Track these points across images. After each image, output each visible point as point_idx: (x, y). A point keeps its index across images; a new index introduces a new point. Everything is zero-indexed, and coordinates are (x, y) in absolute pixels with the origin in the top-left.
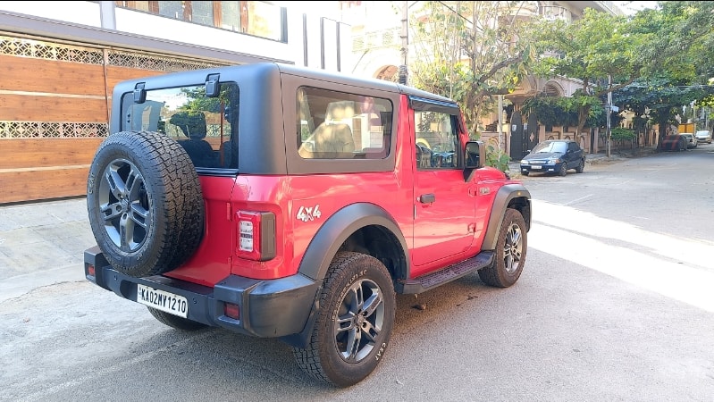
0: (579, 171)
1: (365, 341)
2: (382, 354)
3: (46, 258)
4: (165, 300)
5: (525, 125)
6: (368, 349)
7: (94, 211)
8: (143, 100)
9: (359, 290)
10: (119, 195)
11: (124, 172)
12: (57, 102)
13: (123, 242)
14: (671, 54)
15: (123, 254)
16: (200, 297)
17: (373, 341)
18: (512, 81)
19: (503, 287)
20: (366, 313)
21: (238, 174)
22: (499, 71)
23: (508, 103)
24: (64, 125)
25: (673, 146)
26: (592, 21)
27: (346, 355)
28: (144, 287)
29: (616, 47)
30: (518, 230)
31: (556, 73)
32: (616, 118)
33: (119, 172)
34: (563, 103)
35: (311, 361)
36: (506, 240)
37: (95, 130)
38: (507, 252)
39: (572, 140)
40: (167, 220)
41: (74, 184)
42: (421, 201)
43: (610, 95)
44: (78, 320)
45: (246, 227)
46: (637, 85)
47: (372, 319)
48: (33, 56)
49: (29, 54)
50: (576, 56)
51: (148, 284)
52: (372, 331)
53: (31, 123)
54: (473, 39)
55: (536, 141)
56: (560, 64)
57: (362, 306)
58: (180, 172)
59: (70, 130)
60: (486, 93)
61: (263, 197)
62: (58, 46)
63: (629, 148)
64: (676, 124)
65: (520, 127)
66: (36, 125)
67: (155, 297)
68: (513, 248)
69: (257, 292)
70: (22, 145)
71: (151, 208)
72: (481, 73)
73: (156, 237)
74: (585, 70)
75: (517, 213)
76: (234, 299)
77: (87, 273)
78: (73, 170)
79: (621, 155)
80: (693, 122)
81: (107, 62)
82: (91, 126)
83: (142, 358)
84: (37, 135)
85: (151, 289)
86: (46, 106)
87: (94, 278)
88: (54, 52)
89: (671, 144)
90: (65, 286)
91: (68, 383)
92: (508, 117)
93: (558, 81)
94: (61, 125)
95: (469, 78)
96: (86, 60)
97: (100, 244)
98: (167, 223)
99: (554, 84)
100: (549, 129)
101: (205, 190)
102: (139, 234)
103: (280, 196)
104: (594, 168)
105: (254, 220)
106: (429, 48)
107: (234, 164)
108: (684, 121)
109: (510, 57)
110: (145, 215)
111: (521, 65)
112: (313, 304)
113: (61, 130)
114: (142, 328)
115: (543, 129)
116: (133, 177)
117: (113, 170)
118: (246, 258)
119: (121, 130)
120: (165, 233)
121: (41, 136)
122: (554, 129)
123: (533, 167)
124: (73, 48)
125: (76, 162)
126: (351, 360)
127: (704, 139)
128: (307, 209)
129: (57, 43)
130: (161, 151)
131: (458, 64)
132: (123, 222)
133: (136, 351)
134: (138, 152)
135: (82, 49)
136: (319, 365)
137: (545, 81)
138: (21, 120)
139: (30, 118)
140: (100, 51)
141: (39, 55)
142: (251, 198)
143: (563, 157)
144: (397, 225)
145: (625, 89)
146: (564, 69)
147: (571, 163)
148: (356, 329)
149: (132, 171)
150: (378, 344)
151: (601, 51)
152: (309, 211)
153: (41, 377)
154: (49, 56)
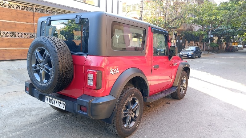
0: (199, 57)
1: (132, 120)
2: (138, 125)
3: (10, 82)
4: (56, 103)
5: (181, 40)
6: (133, 123)
7: (29, 66)
8: (50, 24)
9: (131, 101)
10: (40, 61)
11: (42, 52)
12: (16, 24)
13: (41, 80)
14: (234, 18)
15: (41, 84)
16: (71, 103)
17: (135, 120)
18: (178, 25)
19: (179, 99)
20: (133, 109)
21: (87, 55)
22: (175, 21)
23: (176, 32)
24: (18, 33)
25: (231, 50)
26: (206, 5)
27: (125, 126)
28: (48, 97)
29: (214, 14)
30: (185, 79)
31: (192, 22)
32: (212, 39)
33: (40, 52)
34: (195, 33)
35: (112, 128)
36: (181, 82)
37: (30, 36)
38: (181, 87)
39: (197, 46)
40: (59, 72)
41: (21, 55)
42: (154, 68)
43: (210, 31)
44: (22, 106)
45: (91, 76)
46: (220, 28)
47: (135, 112)
48: (7, 7)
49: (6, 6)
50: (200, 17)
51: (50, 96)
52: (135, 117)
53: (6, 32)
54: (166, 9)
55: (185, 46)
56: (194, 20)
57: (132, 107)
58: (65, 53)
59: (20, 35)
60: (169, 28)
61: (97, 64)
62: (16, 4)
63: (215, 50)
64: (232, 42)
65: (179, 41)
66: (8, 33)
67: (52, 101)
68: (183, 85)
69: (94, 102)
70: (2, 40)
71: (53, 67)
72: (168, 21)
73: (54, 78)
74: (203, 22)
75: (185, 72)
76: (85, 104)
77: (26, 90)
78: (21, 50)
79: (213, 52)
80: (237, 42)
81: (35, 10)
82: (28, 34)
83: (46, 123)
84: (8, 36)
85: (51, 98)
86: (11, 26)
87: (28, 92)
88: (15, 6)
89: (230, 49)
90: (17, 93)
91: (17, 132)
92: (176, 37)
93: (193, 26)
94: (17, 33)
95: (164, 23)
96: (27, 10)
97: (31, 79)
98: (59, 73)
99: (191, 26)
100: (189, 42)
101: (74, 60)
102: (47, 77)
103: (104, 64)
104: (204, 56)
105: (94, 73)
106: (150, 12)
107: (86, 51)
108: (234, 41)
109: (178, 16)
110: (50, 70)
111: (182, 19)
112: (115, 107)
113: (17, 35)
114: (46, 111)
115: (187, 42)
116: (46, 54)
117: (37, 51)
118: (90, 88)
119: (41, 36)
120: (58, 77)
121: (9, 37)
122: (191, 42)
123: (184, 55)
124: (22, 5)
125: (22, 47)
126: (127, 128)
127: (241, 48)
128: (114, 70)
129: (16, 3)
130: (57, 44)
131: (160, 18)
132: (41, 72)
133: (44, 120)
134: (48, 44)
135: (25, 6)
136: (116, 130)
137: (188, 25)
138: (2, 30)
139: (5, 30)
140: (32, 7)
141: (9, 7)
142: (92, 65)
143: (194, 52)
144: (145, 76)
145: (216, 29)
146: (195, 21)
147: (197, 54)
148: (129, 116)
149: (45, 52)
150: (137, 121)
151: (209, 16)
152: (115, 70)
153: (7, 129)
154: (13, 7)
